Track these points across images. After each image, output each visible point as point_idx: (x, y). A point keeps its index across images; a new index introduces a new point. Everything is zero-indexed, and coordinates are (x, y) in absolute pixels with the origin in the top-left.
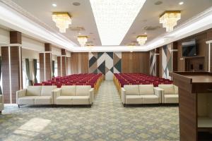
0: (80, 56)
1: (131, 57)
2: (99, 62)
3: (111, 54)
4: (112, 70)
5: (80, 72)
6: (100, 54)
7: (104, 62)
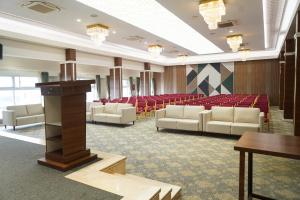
0: (175, 70)
1: (249, 69)
2: (200, 78)
3: (217, 66)
4: (219, 89)
5: (175, 92)
6: (202, 66)
7: (207, 78)
